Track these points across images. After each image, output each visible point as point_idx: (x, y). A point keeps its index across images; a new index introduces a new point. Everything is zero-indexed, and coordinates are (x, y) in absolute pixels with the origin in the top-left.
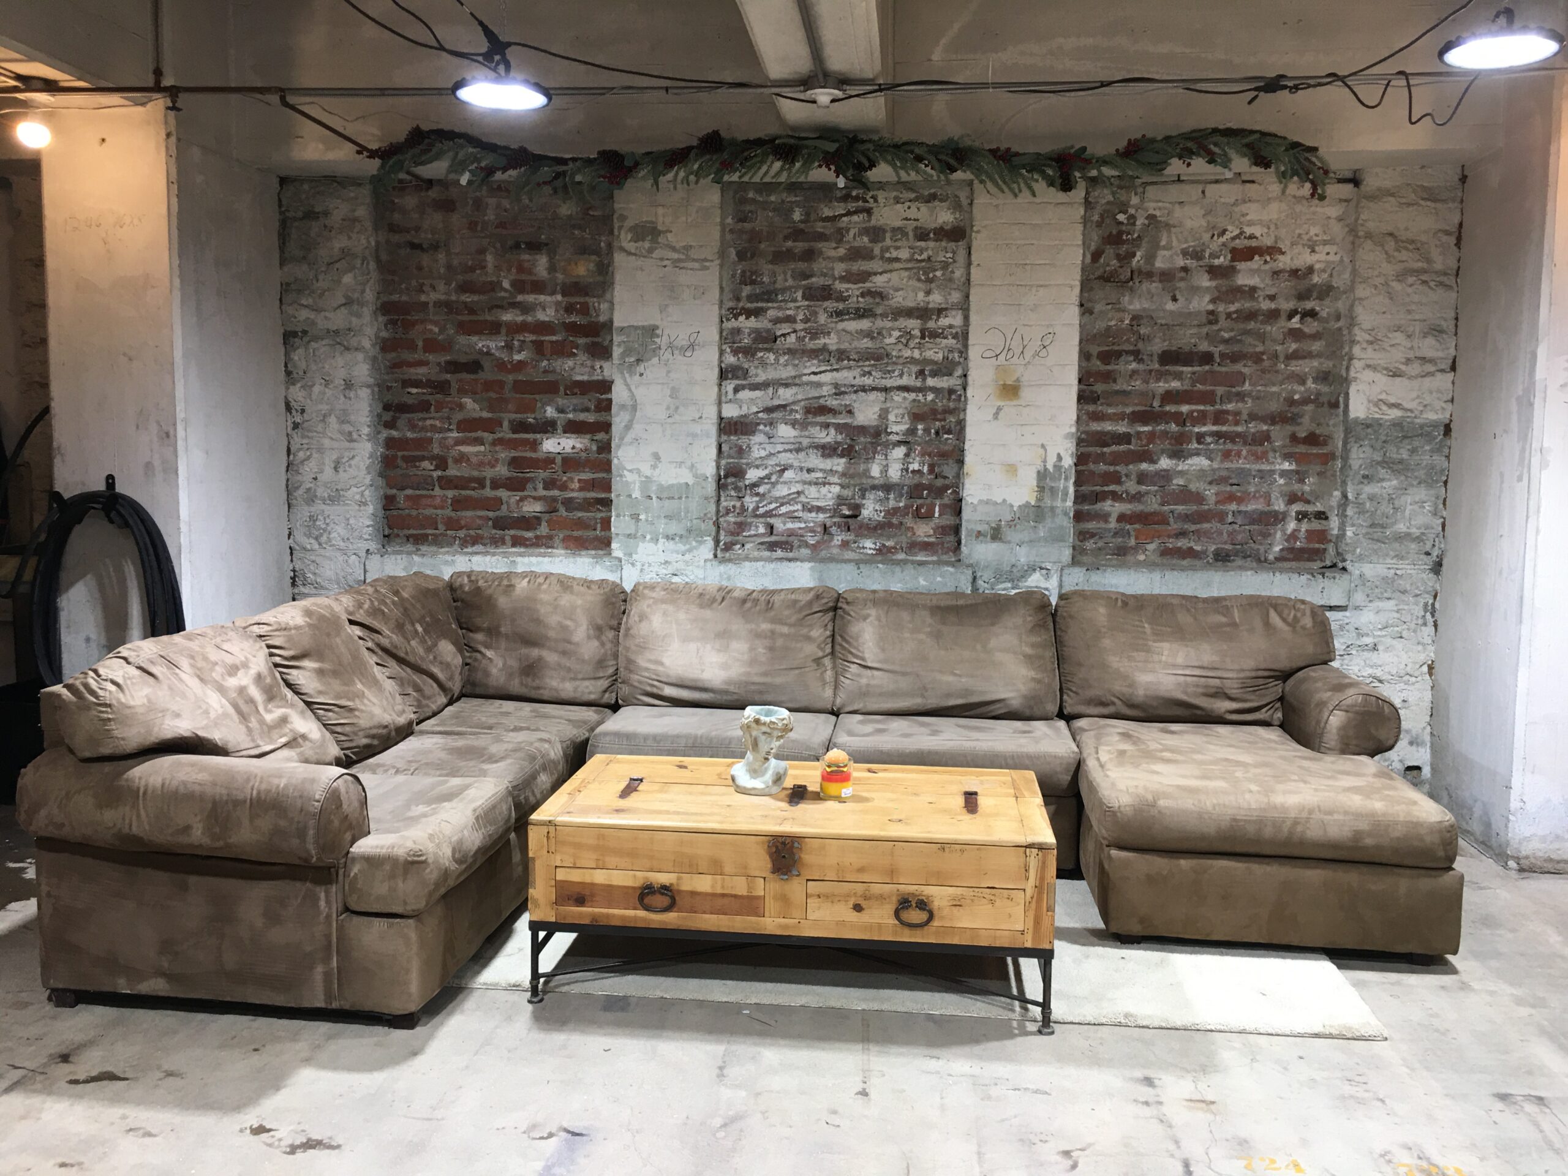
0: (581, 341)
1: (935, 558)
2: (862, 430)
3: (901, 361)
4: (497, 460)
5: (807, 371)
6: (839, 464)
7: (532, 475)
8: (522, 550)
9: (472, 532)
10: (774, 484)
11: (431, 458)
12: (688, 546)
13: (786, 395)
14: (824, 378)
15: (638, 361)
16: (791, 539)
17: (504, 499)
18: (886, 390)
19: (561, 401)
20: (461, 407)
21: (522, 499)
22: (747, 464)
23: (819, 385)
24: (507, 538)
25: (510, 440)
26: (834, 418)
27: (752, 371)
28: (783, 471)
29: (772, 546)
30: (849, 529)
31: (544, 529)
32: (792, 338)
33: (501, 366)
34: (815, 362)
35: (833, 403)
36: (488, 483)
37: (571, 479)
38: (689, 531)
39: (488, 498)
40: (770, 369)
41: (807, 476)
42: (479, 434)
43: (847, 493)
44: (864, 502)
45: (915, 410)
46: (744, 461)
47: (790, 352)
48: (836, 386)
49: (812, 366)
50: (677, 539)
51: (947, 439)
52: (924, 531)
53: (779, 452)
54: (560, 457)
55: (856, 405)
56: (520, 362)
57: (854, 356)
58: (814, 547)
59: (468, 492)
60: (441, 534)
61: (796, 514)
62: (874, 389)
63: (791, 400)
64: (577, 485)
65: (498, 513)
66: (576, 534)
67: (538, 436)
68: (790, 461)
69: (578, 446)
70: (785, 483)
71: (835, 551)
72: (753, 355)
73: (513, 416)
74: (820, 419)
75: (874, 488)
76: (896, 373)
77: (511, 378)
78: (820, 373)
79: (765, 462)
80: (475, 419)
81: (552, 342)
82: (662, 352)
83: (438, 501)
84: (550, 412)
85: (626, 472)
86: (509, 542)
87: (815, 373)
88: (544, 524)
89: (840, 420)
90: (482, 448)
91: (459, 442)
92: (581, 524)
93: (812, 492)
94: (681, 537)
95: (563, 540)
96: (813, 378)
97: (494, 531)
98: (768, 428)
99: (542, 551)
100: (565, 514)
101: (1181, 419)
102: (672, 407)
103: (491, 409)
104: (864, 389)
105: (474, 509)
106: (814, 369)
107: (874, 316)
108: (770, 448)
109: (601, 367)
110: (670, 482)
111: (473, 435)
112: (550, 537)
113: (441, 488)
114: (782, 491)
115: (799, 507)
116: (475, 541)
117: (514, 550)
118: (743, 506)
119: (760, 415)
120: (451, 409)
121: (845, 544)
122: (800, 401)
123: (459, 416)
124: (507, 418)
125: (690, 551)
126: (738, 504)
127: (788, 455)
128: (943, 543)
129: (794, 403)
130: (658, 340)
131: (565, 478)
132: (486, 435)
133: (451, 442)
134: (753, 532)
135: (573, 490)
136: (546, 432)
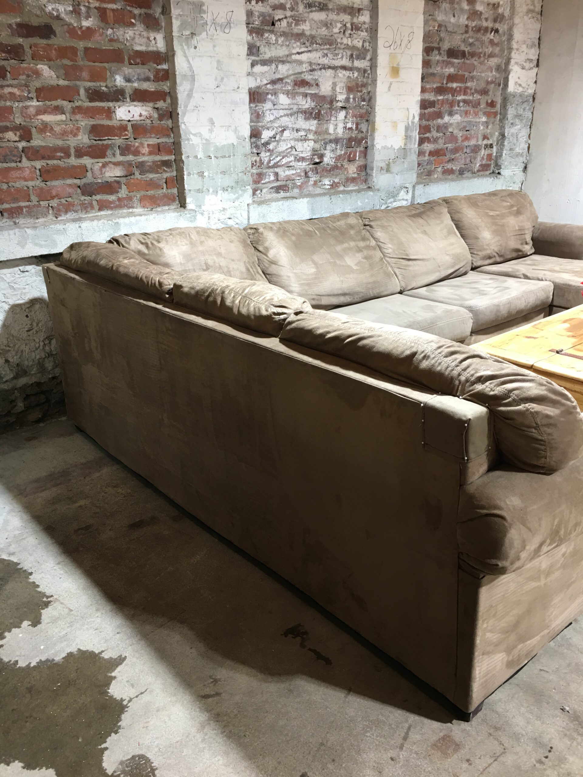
0: (137, 11)
1: (357, 188)
2: (324, 97)
3: (343, 46)
4: (78, 129)
5: (294, 51)
6: (312, 124)
7: (110, 142)
8: (109, 212)
9: (63, 201)
10: (278, 142)
11: (15, 129)
12: (237, 195)
13: (284, 70)
14: (304, 57)
15: (193, 34)
16: (288, 182)
17: (89, 166)
18: (334, 68)
19: (127, 70)
20: (38, 73)
21: (104, 165)
22: (262, 127)
23: (300, 63)
24: (95, 203)
25: (88, 108)
26: (309, 89)
27: (262, 49)
28: (283, 131)
29: (278, 189)
30: (317, 173)
31: (123, 192)
32: (284, 23)
33: (72, 32)
34: (298, 44)
35: (308, 77)
36: (72, 151)
37: (142, 144)
38: (237, 182)
39: (74, 167)
40: (273, 48)
41: (296, 134)
42: (59, 102)
43: (317, 146)
44: (325, 152)
45: (349, 85)
46: (260, 124)
47: (284, 34)
48: (311, 64)
49: (297, 47)
50: (230, 189)
51: (363, 105)
52: (352, 169)
53: (281, 116)
54: (130, 124)
55: (320, 80)
56: (88, 28)
57: (320, 41)
58: (300, 187)
59: (55, 162)
60: (34, 206)
61: (291, 164)
62: (330, 67)
63: (286, 74)
64: (147, 150)
65: (84, 181)
66: (151, 193)
67: (111, 104)
68: (287, 124)
69: (144, 113)
70: (284, 140)
71: (311, 188)
72: (262, 35)
73: (89, 84)
74: (302, 90)
75: (331, 141)
76: (340, 56)
77: (81, 45)
78: (302, 53)
79: (273, 124)
80: (53, 87)
81: (113, 10)
82: (208, 27)
83: (27, 173)
84: (119, 81)
85: (191, 136)
86: (97, 207)
87: (298, 53)
88: (124, 187)
89: (312, 91)
90: (63, 117)
91: (40, 111)
92: (152, 184)
93: (299, 146)
94: (232, 188)
95: (141, 200)
96: (298, 57)
97: (83, 198)
98: (273, 97)
99: (125, 211)
100: (139, 177)
101: (454, 92)
102: (219, 79)
103: (67, 77)
104: (324, 67)
105: (64, 178)
106: (298, 50)
107: (328, 9)
108: (276, 114)
109: (155, 39)
110: (222, 144)
111: (55, 103)
112: (130, 199)
113: (29, 159)
114: (283, 147)
115: (292, 158)
116: (68, 208)
117: (102, 213)
118: (261, 160)
119: (268, 86)
120: (28, 76)
121: (315, 183)
122: (290, 75)
123: (37, 84)
124: (83, 85)
125: (238, 198)
126: (258, 159)
127: (286, 119)
128: (360, 178)
129: (287, 77)
130: (205, 16)
131: (137, 144)
132: (65, 103)
133: (32, 111)
134: (267, 180)
135: (144, 154)
136: (118, 100)
